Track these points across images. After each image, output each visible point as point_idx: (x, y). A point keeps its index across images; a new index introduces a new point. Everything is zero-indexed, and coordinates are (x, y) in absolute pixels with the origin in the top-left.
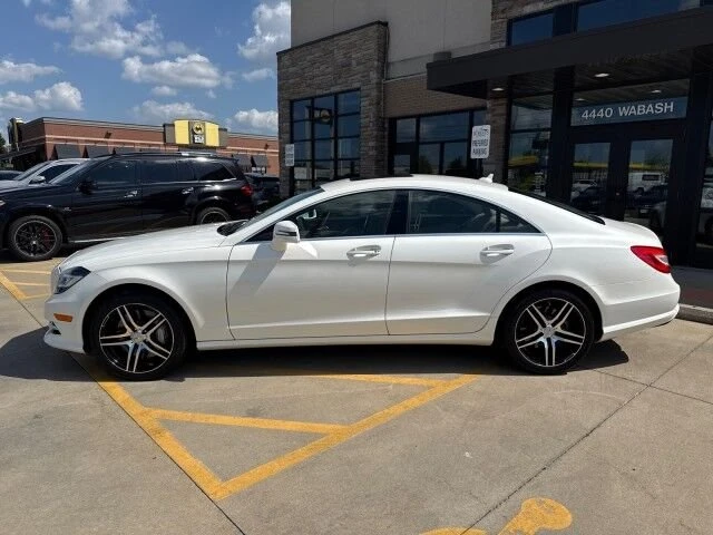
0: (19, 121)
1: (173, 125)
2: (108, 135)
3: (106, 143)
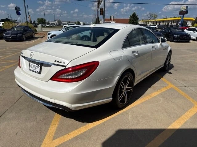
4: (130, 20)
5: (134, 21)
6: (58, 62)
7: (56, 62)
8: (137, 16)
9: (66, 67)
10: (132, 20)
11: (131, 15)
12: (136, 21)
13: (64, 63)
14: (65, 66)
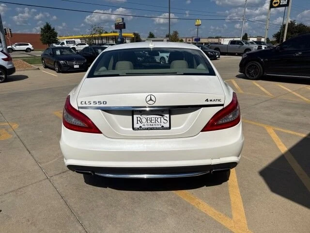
4: (42, 35)
5: (50, 37)
6: (211, 100)
7: (208, 101)
8: (54, 29)
9: (225, 106)
10: (47, 36)
11: (43, 28)
12: (54, 37)
13: (219, 100)
14: (223, 105)
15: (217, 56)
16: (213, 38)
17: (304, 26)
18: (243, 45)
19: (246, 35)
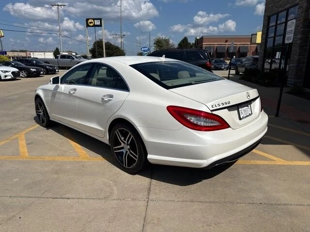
0: (198, 38)
1: (256, 34)
2: (226, 41)
3: (225, 44)
15: (57, 70)
16: (17, 51)
17: (110, 44)
18: (74, 59)
19: (57, 49)
